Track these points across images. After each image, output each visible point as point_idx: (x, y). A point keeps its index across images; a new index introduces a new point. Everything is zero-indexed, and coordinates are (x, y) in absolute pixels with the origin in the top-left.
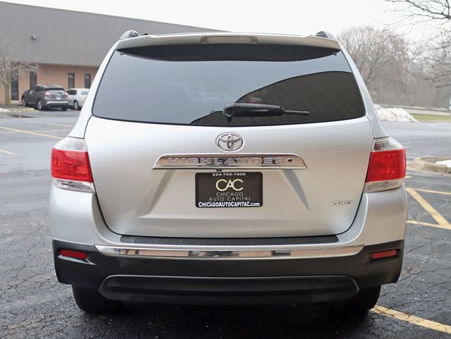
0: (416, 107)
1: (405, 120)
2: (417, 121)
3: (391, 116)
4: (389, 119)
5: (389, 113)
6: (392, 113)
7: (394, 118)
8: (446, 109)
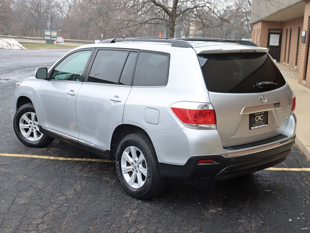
0: (9, 36)
1: (17, 48)
2: (26, 49)
3: (7, 45)
4: (5, 48)
5: (5, 43)
6: (7, 43)
7: (9, 46)
8: (43, 38)
